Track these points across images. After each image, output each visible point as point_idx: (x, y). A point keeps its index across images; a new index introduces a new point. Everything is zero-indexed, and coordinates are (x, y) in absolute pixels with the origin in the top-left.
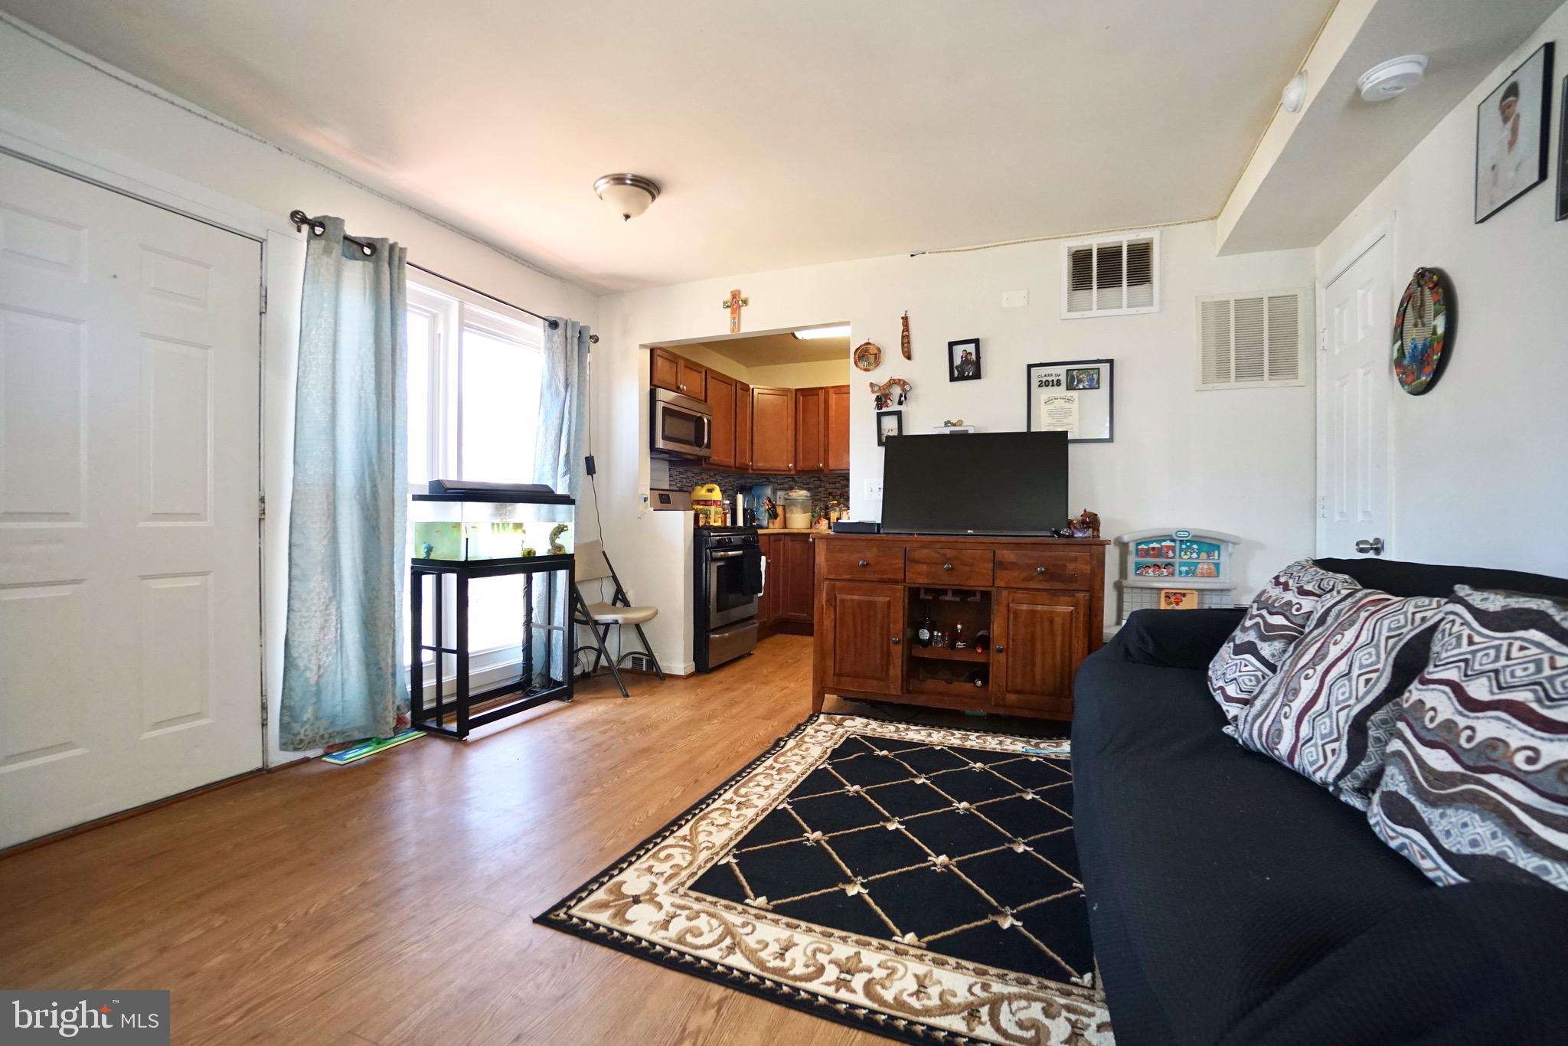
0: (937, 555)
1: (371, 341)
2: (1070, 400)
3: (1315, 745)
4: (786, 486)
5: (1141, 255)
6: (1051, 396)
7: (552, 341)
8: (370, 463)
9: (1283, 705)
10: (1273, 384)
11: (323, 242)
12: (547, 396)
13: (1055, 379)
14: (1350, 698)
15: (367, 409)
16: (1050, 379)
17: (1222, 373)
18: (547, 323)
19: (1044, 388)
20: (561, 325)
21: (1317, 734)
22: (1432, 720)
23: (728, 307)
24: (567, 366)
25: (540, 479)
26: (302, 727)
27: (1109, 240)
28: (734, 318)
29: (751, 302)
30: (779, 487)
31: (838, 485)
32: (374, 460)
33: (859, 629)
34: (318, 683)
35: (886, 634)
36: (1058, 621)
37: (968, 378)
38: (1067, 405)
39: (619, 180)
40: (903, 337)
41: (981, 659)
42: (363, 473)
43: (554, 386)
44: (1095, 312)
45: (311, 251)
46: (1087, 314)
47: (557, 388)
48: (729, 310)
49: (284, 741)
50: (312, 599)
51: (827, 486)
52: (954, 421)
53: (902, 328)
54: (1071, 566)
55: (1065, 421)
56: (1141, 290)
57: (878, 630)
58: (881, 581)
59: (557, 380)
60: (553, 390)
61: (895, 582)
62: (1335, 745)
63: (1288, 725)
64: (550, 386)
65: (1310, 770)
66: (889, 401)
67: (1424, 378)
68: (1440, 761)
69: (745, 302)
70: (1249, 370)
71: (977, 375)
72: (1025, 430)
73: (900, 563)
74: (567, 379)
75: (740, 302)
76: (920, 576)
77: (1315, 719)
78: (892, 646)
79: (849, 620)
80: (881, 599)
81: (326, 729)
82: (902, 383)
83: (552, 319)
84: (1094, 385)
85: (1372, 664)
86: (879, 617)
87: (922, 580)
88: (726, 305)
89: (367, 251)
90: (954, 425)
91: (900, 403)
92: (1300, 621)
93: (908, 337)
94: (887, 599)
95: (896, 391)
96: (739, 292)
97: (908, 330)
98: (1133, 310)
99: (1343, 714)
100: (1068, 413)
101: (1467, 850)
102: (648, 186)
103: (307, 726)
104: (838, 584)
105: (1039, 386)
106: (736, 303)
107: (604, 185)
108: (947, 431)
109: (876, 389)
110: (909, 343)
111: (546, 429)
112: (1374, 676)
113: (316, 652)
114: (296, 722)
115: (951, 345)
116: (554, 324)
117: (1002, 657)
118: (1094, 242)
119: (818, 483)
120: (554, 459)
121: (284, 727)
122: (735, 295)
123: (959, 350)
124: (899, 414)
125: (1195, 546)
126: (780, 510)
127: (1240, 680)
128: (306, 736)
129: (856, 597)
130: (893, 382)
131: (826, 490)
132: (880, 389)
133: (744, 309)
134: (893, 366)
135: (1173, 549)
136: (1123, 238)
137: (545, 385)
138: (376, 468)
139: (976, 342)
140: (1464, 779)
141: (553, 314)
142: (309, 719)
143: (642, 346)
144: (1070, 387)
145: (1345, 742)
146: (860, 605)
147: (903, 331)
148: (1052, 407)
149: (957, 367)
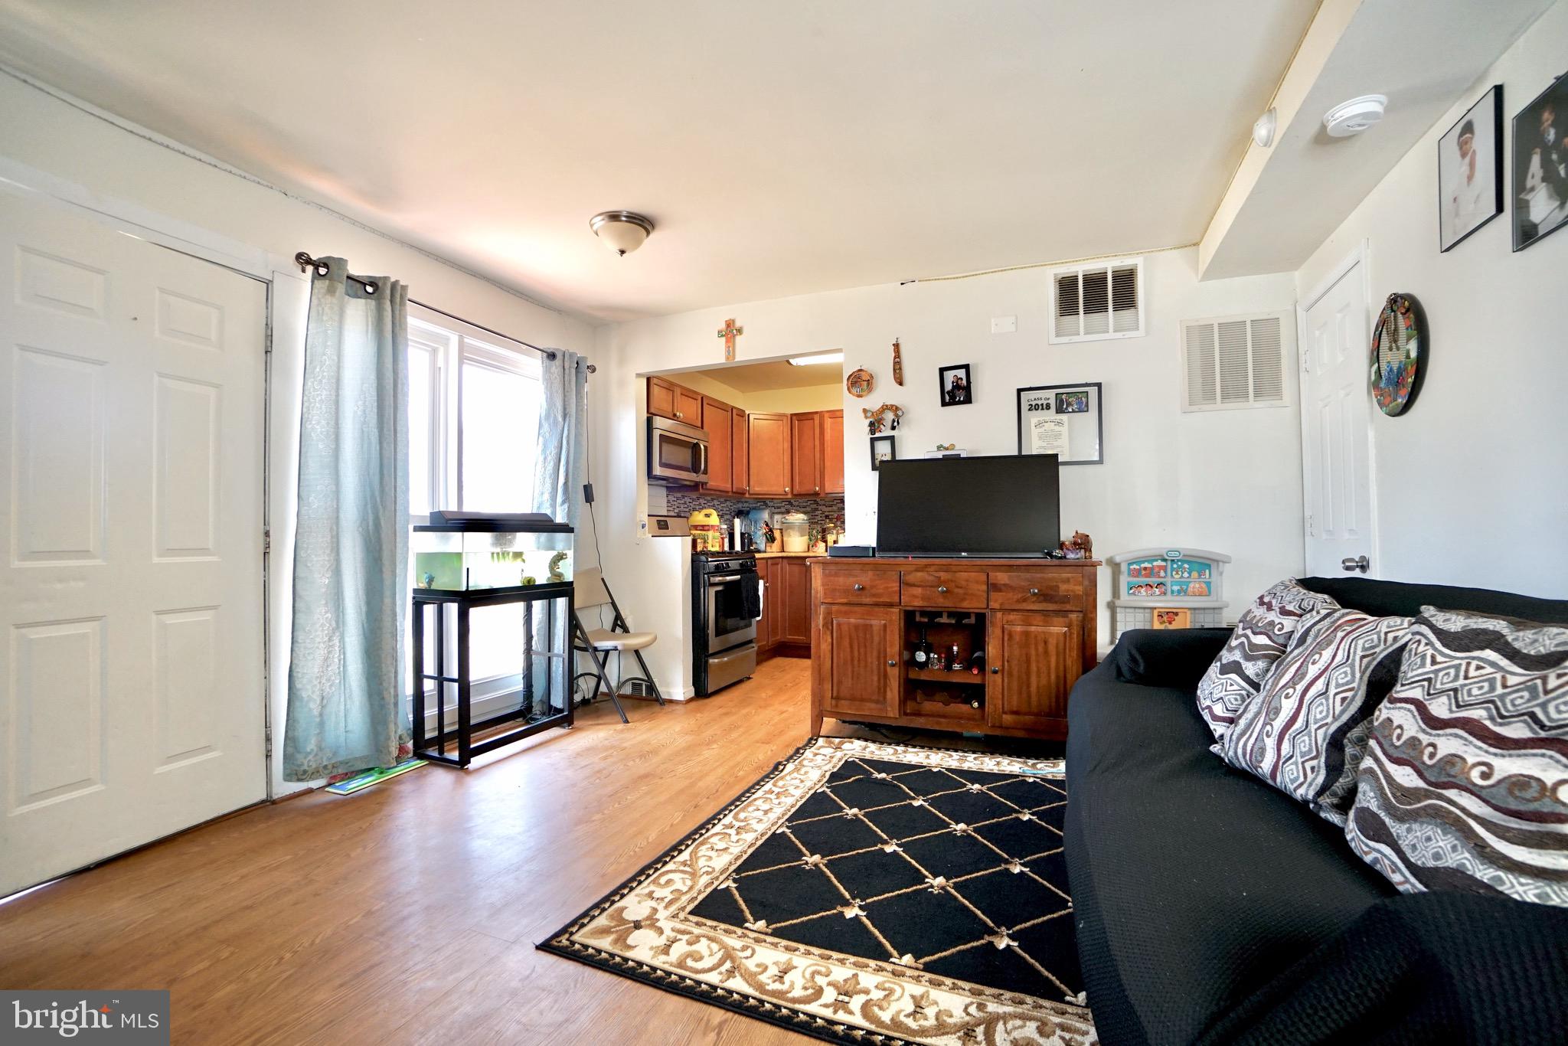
0: (931, 578)
1: (373, 377)
2: (1060, 423)
3: (1296, 763)
4: (783, 510)
5: (1126, 281)
6: (1041, 419)
7: (550, 372)
8: (373, 496)
9: (1265, 725)
10: (1259, 403)
11: (327, 281)
12: (546, 426)
13: (1045, 402)
14: (1327, 716)
15: (370, 444)
16: (1040, 403)
17: (1209, 396)
18: (545, 355)
19: (1034, 411)
20: (559, 356)
21: (1297, 752)
22: (1399, 737)
23: (722, 336)
24: (565, 396)
25: (539, 508)
26: (305, 758)
27: (1094, 266)
28: (729, 347)
29: (745, 330)
30: (777, 510)
31: (835, 508)
32: (377, 493)
33: (856, 654)
34: (321, 715)
35: (882, 656)
36: (1052, 642)
37: (960, 403)
38: (1057, 428)
39: (614, 217)
40: (895, 363)
41: (977, 680)
42: (366, 505)
43: (552, 416)
44: (1082, 337)
45: (315, 291)
46: (1075, 338)
47: (555, 418)
48: (724, 339)
49: (288, 771)
50: (316, 631)
51: (824, 509)
52: (946, 446)
53: (893, 355)
54: (1063, 587)
55: (1055, 444)
56: (1126, 314)
57: (875, 654)
58: (877, 605)
59: (555, 410)
60: (552, 420)
61: (891, 605)
62: (1314, 763)
63: (1270, 743)
64: (548, 416)
65: (1292, 787)
66: (882, 426)
67: (1400, 400)
68: (1406, 777)
69: (740, 331)
70: (1234, 392)
71: (968, 400)
72: (1015, 453)
73: (895, 586)
74: (565, 409)
75: (735, 331)
76: (915, 599)
77: (1294, 737)
78: (889, 669)
79: (846, 643)
80: (876, 623)
81: (329, 759)
82: (895, 409)
83: (549, 351)
84: (1083, 409)
85: (1347, 683)
86: (876, 639)
87: (918, 603)
88: (720, 334)
89: (370, 289)
90: (947, 449)
91: (893, 428)
92: (1281, 641)
93: (899, 363)
94: (883, 622)
95: (889, 416)
96: (733, 321)
97: (899, 357)
98: (1119, 335)
99: (1321, 732)
100: (1058, 436)
101: (1431, 864)
102: (643, 223)
103: (310, 757)
104: (835, 608)
105: (1029, 410)
106: (731, 331)
107: (599, 222)
108: (939, 455)
109: (869, 414)
110: (900, 369)
111: (545, 459)
112: (1349, 694)
113: (320, 683)
114: (299, 752)
115: (942, 370)
116: (552, 356)
117: (998, 678)
118: (1080, 268)
119: (815, 506)
120: (553, 488)
121: (287, 757)
122: (730, 324)
123: (950, 376)
124: (892, 439)
125: (1186, 566)
126: (777, 534)
127: (1226, 699)
128: (308, 766)
129: (852, 620)
130: (885, 408)
131: (823, 513)
132: (873, 415)
133: (738, 338)
134: (885, 393)
135: (1165, 568)
136: (1108, 265)
137: (543, 415)
138: (378, 499)
139: (967, 367)
140: (1428, 795)
141: (551, 345)
142: (312, 750)
143: (639, 375)
144: (1059, 411)
145: (1323, 759)
146: (857, 627)
147: (895, 358)
148: (1042, 430)
149: (948, 392)
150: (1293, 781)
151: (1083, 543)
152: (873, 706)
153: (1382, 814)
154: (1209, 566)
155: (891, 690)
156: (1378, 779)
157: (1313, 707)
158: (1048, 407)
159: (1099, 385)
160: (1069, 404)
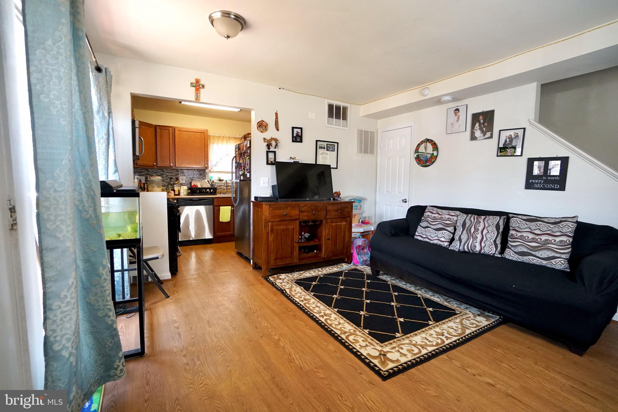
0: (310, 209)
2: (327, 154)
3: (487, 247)
5: (345, 111)
6: (322, 152)
10: (370, 156)
12: (98, 118)
13: (324, 146)
16: (322, 146)
17: (361, 151)
19: (320, 149)
21: (487, 245)
23: (193, 86)
24: (108, 100)
27: (338, 103)
28: (197, 93)
29: (206, 87)
33: (283, 240)
35: (293, 239)
37: (298, 142)
38: (326, 156)
40: (276, 121)
41: (317, 243)
43: (101, 111)
44: (334, 126)
46: (332, 126)
47: (103, 113)
48: (194, 88)
51: (167, 174)
52: (293, 157)
53: (275, 117)
54: (346, 210)
55: (325, 161)
56: (345, 122)
57: (290, 239)
58: (291, 220)
59: (103, 108)
60: (101, 114)
61: (296, 220)
62: (492, 246)
63: (478, 245)
64: (98, 112)
65: (487, 252)
69: (203, 86)
70: (366, 152)
71: (301, 141)
72: (314, 163)
73: (298, 212)
74: (108, 108)
75: (201, 86)
76: (304, 217)
78: (295, 244)
79: (279, 237)
80: (291, 227)
82: (276, 140)
84: (333, 150)
85: (492, 230)
86: (290, 233)
87: (305, 218)
90: (293, 159)
93: (278, 121)
94: (293, 227)
96: (200, 80)
97: (277, 119)
98: (343, 128)
99: (491, 240)
100: (326, 158)
102: (240, 25)
104: (275, 223)
105: (319, 148)
106: (198, 86)
107: (217, 16)
108: (292, 161)
110: (278, 124)
112: (494, 232)
115: (293, 128)
117: (329, 241)
118: (335, 103)
122: (197, 81)
123: (295, 130)
124: (275, 152)
127: (445, 237)
129: (282, 227)
130: (272, 139)
131: (167, 176)
132: (268, 141)
133: (202, 90)
134: (271, 133)
136: (342, 104)
139: (301, 129)
143: (131, 94)
144: (327, 150)
145: (494, 245)
146: (283, 230)
147: (276, 119)
148: (322, 156)
149: (295, 137)
150: (488, 251)
151: (338, 194)
152: (289, 259)
153: (529, 252)
154: (361, 201)
155: (296, 252)
156: (525, 246)
157: (487, 235)
158: (324, 148)
159: (338, 143)
160: (330, 148)
